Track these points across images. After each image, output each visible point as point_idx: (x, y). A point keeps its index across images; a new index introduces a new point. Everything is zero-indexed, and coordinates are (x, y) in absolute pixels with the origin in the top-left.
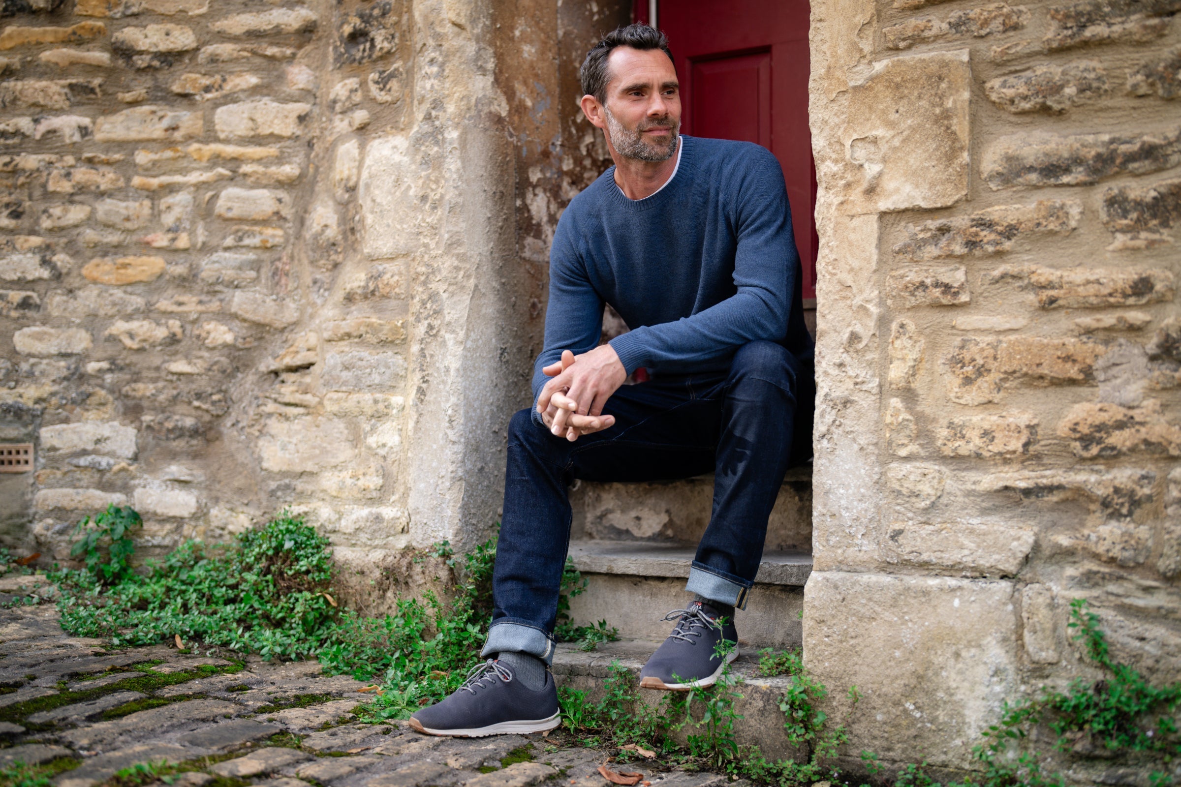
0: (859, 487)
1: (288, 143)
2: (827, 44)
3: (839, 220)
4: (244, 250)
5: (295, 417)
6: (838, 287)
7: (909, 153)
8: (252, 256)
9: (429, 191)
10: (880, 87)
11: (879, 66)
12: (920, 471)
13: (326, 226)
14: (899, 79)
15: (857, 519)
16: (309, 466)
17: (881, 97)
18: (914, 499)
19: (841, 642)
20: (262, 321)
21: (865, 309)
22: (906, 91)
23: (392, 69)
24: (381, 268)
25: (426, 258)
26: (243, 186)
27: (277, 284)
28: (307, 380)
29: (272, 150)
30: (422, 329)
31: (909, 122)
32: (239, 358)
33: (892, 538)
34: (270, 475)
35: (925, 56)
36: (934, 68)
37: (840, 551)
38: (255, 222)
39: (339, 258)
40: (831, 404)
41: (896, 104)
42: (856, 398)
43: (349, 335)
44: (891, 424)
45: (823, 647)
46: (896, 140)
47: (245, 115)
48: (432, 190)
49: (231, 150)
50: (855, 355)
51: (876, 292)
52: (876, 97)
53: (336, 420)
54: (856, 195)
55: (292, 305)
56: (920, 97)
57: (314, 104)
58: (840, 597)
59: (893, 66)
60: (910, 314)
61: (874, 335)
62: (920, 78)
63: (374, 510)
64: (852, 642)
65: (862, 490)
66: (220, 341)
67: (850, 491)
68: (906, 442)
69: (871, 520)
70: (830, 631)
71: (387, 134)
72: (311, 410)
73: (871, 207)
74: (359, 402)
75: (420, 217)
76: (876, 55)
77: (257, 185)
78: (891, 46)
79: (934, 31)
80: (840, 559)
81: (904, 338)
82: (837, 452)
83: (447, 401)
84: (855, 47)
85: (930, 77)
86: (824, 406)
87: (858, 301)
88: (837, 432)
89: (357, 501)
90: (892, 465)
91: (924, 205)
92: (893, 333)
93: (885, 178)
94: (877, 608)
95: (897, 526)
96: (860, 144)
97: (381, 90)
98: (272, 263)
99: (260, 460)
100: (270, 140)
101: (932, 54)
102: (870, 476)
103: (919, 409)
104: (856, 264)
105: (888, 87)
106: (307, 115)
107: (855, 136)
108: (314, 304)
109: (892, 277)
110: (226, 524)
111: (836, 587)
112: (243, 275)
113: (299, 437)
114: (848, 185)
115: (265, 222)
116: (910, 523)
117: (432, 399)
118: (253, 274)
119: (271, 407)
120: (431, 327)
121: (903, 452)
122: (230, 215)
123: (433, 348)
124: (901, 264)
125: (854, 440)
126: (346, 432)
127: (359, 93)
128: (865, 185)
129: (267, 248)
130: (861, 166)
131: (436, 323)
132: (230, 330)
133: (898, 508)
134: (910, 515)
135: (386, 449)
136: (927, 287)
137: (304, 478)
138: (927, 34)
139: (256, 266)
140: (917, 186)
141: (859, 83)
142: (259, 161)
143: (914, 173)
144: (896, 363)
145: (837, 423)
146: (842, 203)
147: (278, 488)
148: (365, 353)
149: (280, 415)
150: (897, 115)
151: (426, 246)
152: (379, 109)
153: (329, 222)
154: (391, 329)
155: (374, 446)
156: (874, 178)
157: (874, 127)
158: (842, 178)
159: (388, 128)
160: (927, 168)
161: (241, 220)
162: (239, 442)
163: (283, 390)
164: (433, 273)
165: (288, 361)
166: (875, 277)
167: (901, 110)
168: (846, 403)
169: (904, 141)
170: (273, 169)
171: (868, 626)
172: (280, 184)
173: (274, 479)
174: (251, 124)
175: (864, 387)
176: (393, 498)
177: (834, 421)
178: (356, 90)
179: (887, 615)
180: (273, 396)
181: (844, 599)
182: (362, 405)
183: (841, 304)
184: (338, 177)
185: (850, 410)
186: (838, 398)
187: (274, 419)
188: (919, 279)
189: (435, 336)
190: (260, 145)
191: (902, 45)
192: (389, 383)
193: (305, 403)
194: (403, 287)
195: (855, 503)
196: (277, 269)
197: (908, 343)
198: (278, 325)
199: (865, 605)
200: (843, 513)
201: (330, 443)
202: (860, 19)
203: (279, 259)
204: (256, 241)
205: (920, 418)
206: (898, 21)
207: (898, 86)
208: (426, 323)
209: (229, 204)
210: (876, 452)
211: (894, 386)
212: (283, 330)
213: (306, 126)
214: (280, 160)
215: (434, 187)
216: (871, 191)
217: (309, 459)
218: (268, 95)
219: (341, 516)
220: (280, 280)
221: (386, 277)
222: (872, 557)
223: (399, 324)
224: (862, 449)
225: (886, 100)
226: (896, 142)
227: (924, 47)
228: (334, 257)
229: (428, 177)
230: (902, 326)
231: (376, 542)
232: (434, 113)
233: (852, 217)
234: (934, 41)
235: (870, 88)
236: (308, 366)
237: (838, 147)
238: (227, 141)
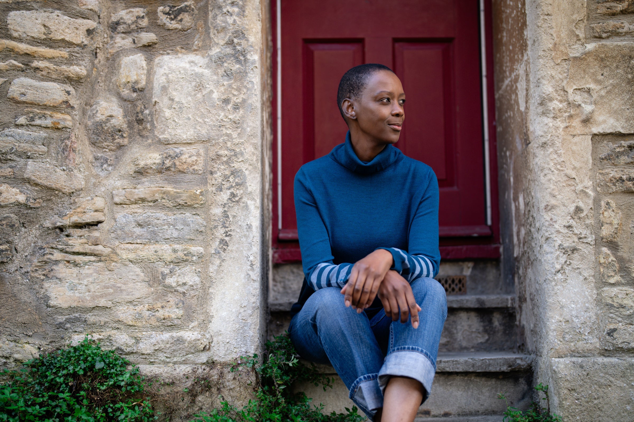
0: (585, 303)
1: (77, 49)
2: (554, 30)
3: (565, 137)
4: (34, 129)
5: (86, 264)
6: (565, 178)
7: (611, 100)
8: (43, 134)
9: (231, 96)
10: (590, 59)
11: (591, 46)
12: (625, 292)
13: (111, 116)
14: (603, 56)
15: (584, 323)
16: (102, 302)
17: (592, 65)
18: (621, 310)
19: (587, 402)
20: (54, 186)
21: (586, 193)
22: (608, 63)
23: (183, 5)
24: (178, 151)
25: (229, 144)
26: (33, 78)
27: (67, 157)
28: (96, 234)
29: (64, 53)
30: (224, 196)
31: (611, 81)
32: (26, 215)
33: (609, 334)
34: (58, 310)
35: (619, 43)
36: (626, 51)
37: (572, 344)
38: (46, 107)
39: (126, 141)
40: (563, 251)
41: (602, 70)
42: (580, 248)
43: (143, 200)
44: (604, 263)
45: (574, 406)
46: (602, 92)
47: (39, 21)
48: (234, 95)
49: (23, 47)
50: (578, 221)
51: (591, 183)
52: (588, 65)
53: (131, 265)
54: (576, 123)
55: (80, 176)
56: (617, 67)
57: (99, 23)
58: (585, 373)
59: (599, 47)
60: (611, 196)
61: (591, 208)
62: (617, 56)
63: (176, 334)
64: (596, 402)
65: (587, 305)
66: (12, 201)
67: (579, 306)
68: (613, 274)
69: (594, 323)
70: (579, 396)
71: (177, 52)
72: (103, 258)
73: (587, 130)
74: (156, 252)
75: (222, 114)
76: (588, 39)
77: (48, 78)
78: (597, 35)
79: (625, 30)
80: (573, 349)
81: (610, 211)
82: (568, 281)
83: (249, 250)
84: (572, 33)
85: (623, 56)
86: (558, 253)
87: (580, 187)
88: (567, 269)
89: (154, 328)
90: (604, 289)
91: (623, 131)
92: (603, 208)
93: (596, 114)
94: (612, 379)
95: (612, 327)
96: (578, 92)
97: (172, 19)
98: (62, 141)
99: (47, 298)
100: (60, 44)
101: (624, 43)
102: (591, 296)
103: (619, 254)
104: (578, 165)
105: (596, 59)
106: (94, 30)
107: (575, 87)
108: (97, 176)
109: (600, 173)
110: (12, 353)
111: (582, 367)
112: (36, 148)
113: (91, 279)
114: (571, 117)
115: (55, 108)
116: (620, 324)
117: (234, 248)
118: (45, 149)
119: (57, 255)
120: (233, 195)
121: (612, 281)
122: (23, 99)
123: (235, 210)
124: (606, 166)
125: (580, 273)
126: (142, 274)
127: (146, 20)
128: (584, 117)
129: (58, 129)
130: (580, 105)
131: (239, 192)
132: (21, 192)
133: (611, 315)
134: (620, 319)
135: (186, 287)
136: (623, 181)
137: (96, 312)
138: (620, 30)
139: (46, 142)
140: (618, 120)
141: (577, 55)
142: (50, 59)
143: (615, 112)
144: (606, 226)
145: (568, 263)
146: (567, 127)
147: (68, 321)
148: (161, 214)
149: (68, 262)
150: (602, 77)
151: (227, 135)
152: (167, 33)
153: (114, 114)
154: (190, 196)
155: (174, 285)
156: (590, 113)
157: (588, 83)
158: (565, 112)
159: (178, 48)
160: (624, 110)
161: (32, 104)
162: (22, 284)
163: (70, 242)
164: (235, 155)
165: (75, 219)
166: (589, 173)
167: (605, 74)
168: (574, 250)
169: (607, 92)
170: (64, 67)
171: (606, 391)
172: (68, 80)
173: (62, 314)
174: (43, 30)
175: (585, 241)
176: (193, 324)
177: (566, 262)
178: (143, 17)
179: (619, 383)
180: (60, 247)
181: (588, 374)
182: (160, 253)
183: (567, 189)
184: (124, 80)
185: (576, 255)
186: (568, 247)
187: (61, 265)
188: (619, 176)
189: (237, 202)
190: (51, 47)
191: (604, 35)
192: (188, 237)
193: (97, 253)
194: (201, 165)
195: (582, 313)
196: (67, 146)
197: (613, 214)
198: (67, 190)
199: (603, 377)
200: (574, 319)
201: (125, 284)
202: (576, 17)
203: (68, 138)
204: (48, 122)
205: (621, 260)
206: (601, 21)
207: (602, 60)
208: (229, 192)
209: (23, 90)
210: (594, 281)
211: (604, 240)
212: (71, 194)
213: (92, 38)
214: (69, 61)
215: (236, 93)
216: (586, 121)
217: (101, 296)
218: (59, 9)
219: (138, 340)
220: (69, 155)
221: (183, 157)
222: (595, 347)
223: (198, 193)
224: (585, 279)
225: (595, 67)
226: (603, 93)
227: (617, 38)
228: (120, 141)
229: (230, 86)
230: (608, 204)
231: (175, 360)
232: (236, 41)
233: (574, 136)
234: (624, 35)
235: (584, 59)
236: (97, 223)
237: (562, 93)
238: (20, 40)
